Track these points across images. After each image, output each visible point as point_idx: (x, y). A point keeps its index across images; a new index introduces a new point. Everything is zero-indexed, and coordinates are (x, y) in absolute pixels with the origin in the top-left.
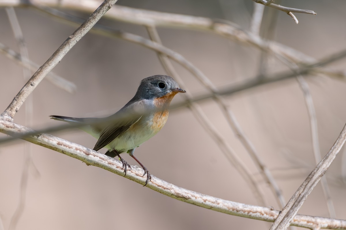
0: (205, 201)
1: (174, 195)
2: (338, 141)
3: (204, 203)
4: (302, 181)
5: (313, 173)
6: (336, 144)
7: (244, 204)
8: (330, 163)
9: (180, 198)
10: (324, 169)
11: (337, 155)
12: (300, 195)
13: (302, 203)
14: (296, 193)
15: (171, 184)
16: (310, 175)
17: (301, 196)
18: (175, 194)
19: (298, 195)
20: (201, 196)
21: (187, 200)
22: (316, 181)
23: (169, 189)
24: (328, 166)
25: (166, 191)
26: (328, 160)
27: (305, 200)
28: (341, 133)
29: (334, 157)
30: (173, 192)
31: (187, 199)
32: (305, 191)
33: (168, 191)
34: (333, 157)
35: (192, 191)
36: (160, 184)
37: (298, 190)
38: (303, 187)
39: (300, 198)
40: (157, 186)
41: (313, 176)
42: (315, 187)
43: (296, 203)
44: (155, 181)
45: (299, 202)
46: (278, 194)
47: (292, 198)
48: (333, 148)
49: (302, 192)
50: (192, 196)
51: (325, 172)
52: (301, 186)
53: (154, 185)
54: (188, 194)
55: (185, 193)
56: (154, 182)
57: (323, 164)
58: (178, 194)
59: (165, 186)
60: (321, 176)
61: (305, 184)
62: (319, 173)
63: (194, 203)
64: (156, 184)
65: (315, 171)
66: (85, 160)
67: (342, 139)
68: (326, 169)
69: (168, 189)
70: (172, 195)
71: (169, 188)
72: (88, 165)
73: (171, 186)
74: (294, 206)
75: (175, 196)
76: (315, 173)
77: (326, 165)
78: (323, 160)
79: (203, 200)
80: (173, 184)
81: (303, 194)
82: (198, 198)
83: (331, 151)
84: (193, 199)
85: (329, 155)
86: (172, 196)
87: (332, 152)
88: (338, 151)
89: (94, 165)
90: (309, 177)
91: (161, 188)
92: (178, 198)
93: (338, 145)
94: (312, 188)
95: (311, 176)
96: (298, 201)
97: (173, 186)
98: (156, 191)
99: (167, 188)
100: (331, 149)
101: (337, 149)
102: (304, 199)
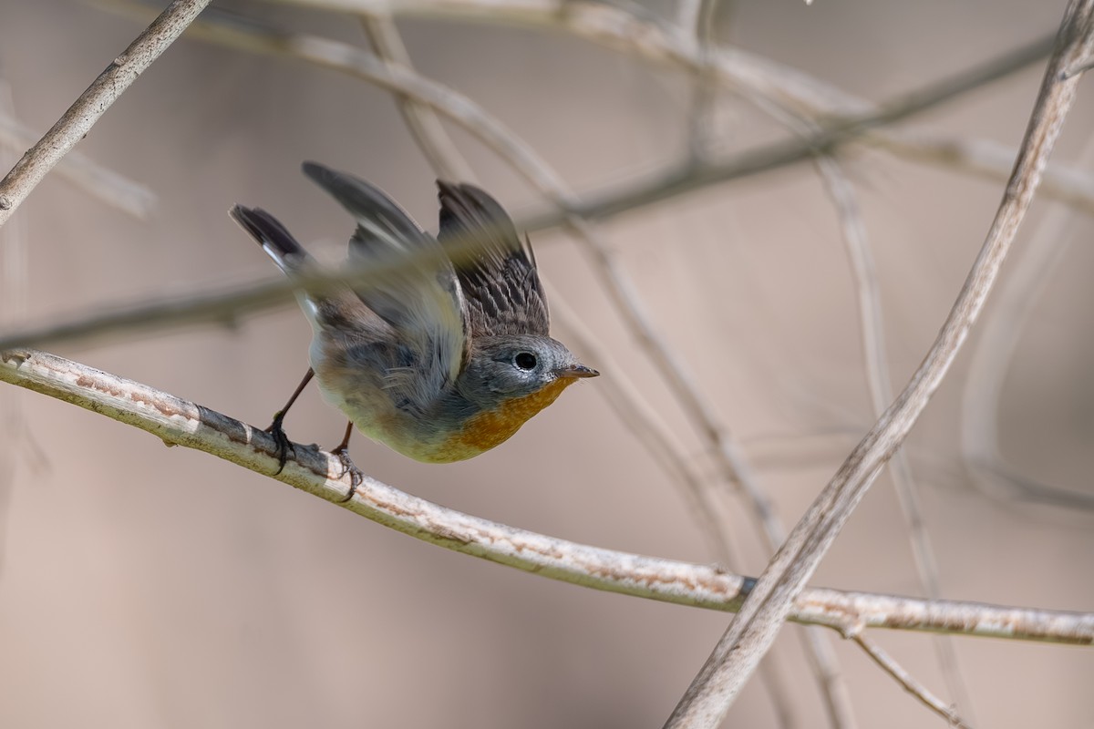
0: (520, 548)
1: (427, 532)
2: (933, 354)
3: (516, 554)
4: (828, 473)
5: (860, 451)
6: (928, 363)
7: (635, 557)
8: (911, 422)
9: (443, 541)
10: (893, 437)
11: (932, 396)
12: (822, 517)
13: (828, 542)
14: (809, 512)
15: (419, 500)
16: (851, 457)
17: (826, 521)
18: (431, 529)
19: (815, 518)
20: (508, 535)
21: (465, 548)
22: (868, 474)
23: (413, 515)
24: (905, 430)
25: (401, 522)
26: (905, 411)
27: (838, 534)
28: (943, 330)
29: (924, 402)
30: (422, 521)
31: (465, 544)
32: (838, 506)
33: (410, 519)
34: (919, 401)
35: (482, 520)
36: (385, 500)
37: (817, 503)
38: (832, 493)
39: (822, 528)
40: (374, 506)
41: (861, 459)
42: (865, 495)
43: (811, 543)
44: (371, 490)
45: (820, 538)
46: (760, 512)
47: (799, 527)
48: (918, 376)
49: (831, 508)
50: (483, 534)
51: (896, 447)
52: (825, 491)
53: (368, 503)
54: (468, 527)
55: (461, 525)
56: (368, 494)
57: (889, 423)
58: (439, 528)
59: (400, 507)
60: (886, 458)
61: (836, 485)
62: (879, 450)
63: (487, 556)
64: (374, 500)
65: (867, 445)
66: (160, 431)
67: (945, 349)
68: (898, 438)
69: (408, 514)
70: (422, 531)
71: (411, 512)
72: (170, 443)
73: (419, 504)
74: (804, 552)
75: (429, 535)
76: (865, 452)
77: (901, 426)
78: (888, 413)
79: (514, 545)
80: (423, 499)
81: (830, 515)
82: (500, 539)
83: (914, 384)
84: (484, 541)
85: (908, 397)
86: (422, 534)
87: (916, 387)
88: (934, 385)
89: (187, 446)
90: (850, 465)
91: (386, 511)
92: (438, 541)
93: (935, 367)
94: (859, 497)
95: (853, 461)
96: (817, 534)
97: (425, 506)
98: (373, 519)
99: (406, 510)
100: (913, 378)
101: (933, 379)
102: (834, 530)
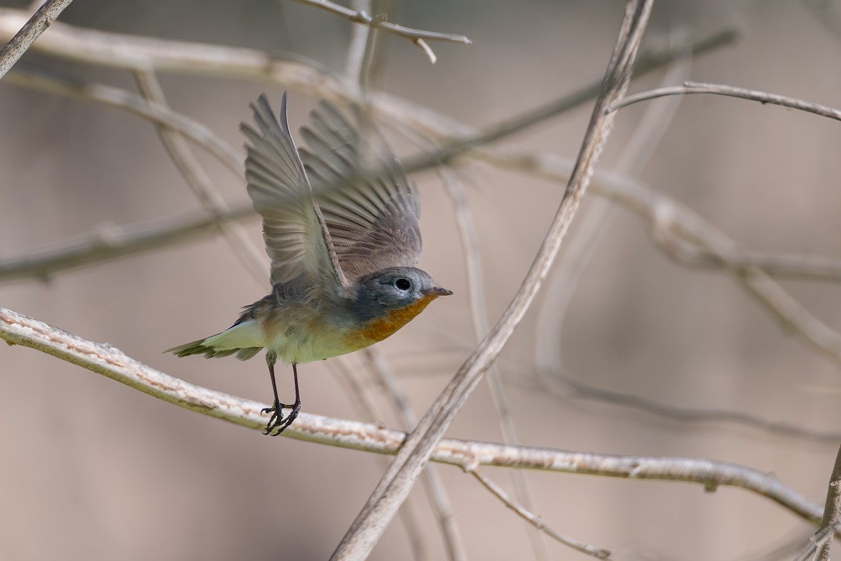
1: (184, 402)
2: (517, 299)
4: (446, 379)
5: (468, 365)
6: (514, 304)
8: (502, 345)
9: (196, 407)
10: (490, 355)
11: (516, 328)
12: (442, 409)
13: (447, 425)
14: (433, 405)
15: (179, 380)
16: (461, 369)
17: (444, 412)
18: (187, 400)
19: (437, 409)
21: (210, 412)
22: (473, 380)
23: (175, 390)
24: (498, 350)
25: (167, 395)
26: (498, 337)
27: (453, 421)
28: (524, 283)
29: (510, 331)
30: (181, 394)
31: (211, 409)
32: (453, 401)
33: (173, 393)
34: (507, 331)
36: (156, 380)
37: (439, 399)
38: (449, 393)
39: (441, 417)
40: (149, 384)
41: (468, 370)
42: (471, 394)
44: (146, 374)
46: (399, 404)
47: (427, 416)
48: (507, 314)
49: (448, 402)
50: (223, 403)
51: (492, 362)
52: (444, 392)
53: (145, 382)
54: (212, 398)
55: (208, 397)
56: (144, 376)
57: (487, 345)
58: (193, 399)
59: (166, 384)
60: (485, 369)
61: (451, 387)
62: (480, 364)
63: (225, 418)
64: (149, 381)
65: (472, 360)
66: (4, 334)
67: (525, 296)
68: (493, 356)
69: (172, 389)
70: (181, 401)
71: (174, 388)
72: (11, 343)
73: (179, 383)
74: (430, 433)
75: (185, 404)
76: (471, 365)
77: (495, 348)
78: (487, 339)
79: (243, 410)
81: (447, 407)
82: (234, 406)
83: (504, 319)
84: (223, 408)
85: (500, 327)
86: (181, 403)
87: (505, 322)
88: (518, 320)
89: (22, 345)
90: (461, 373)
91: (157, 387)
92: (194, 408)
93: (518, 308)
94: (466, 396)
95: (463, 372)
97: (183, 384)
98: (148, 393)
99: (170, 386)
100: (503, 315)
101: (517, 316)
102: (450, 418)
